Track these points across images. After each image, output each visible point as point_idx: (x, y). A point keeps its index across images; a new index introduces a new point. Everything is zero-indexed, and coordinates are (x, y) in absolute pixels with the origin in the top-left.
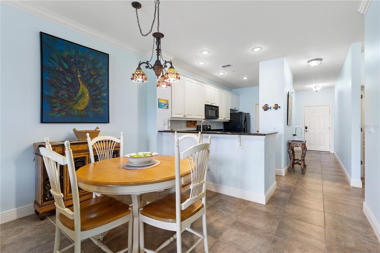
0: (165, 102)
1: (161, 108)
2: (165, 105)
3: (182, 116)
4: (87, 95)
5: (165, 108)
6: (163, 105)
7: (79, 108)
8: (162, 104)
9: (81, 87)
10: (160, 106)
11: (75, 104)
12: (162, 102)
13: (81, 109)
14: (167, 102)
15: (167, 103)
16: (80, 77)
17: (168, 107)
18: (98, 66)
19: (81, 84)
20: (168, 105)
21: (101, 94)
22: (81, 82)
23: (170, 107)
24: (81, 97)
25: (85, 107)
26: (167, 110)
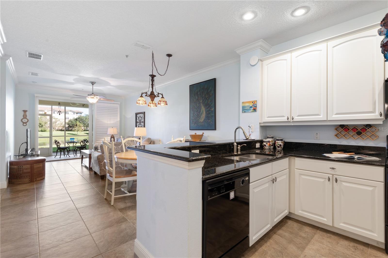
0: (251, 105)
1: (245, 112)
2: (251, 107)
3: (285, 119)
4: (204, 112)
5: (251, 112)
6: (248, 108)
7: (201, 121)
8: (246, 107)
9: (202, 108)
10: (245, 110)
11: (199, 119)
12: (247, 104)
13: (202, 121)
14: (254, 103)
15: (253, 105)
16: (202, 102)
17: (255, 110)
18: (209, 91)
19: (202, 106)
20: (256, 107)
21: (211, 110)
22: (202, 105)
23: (258, 109)
24: (202, 114)
25: (203, 120)
26: (254, 113)
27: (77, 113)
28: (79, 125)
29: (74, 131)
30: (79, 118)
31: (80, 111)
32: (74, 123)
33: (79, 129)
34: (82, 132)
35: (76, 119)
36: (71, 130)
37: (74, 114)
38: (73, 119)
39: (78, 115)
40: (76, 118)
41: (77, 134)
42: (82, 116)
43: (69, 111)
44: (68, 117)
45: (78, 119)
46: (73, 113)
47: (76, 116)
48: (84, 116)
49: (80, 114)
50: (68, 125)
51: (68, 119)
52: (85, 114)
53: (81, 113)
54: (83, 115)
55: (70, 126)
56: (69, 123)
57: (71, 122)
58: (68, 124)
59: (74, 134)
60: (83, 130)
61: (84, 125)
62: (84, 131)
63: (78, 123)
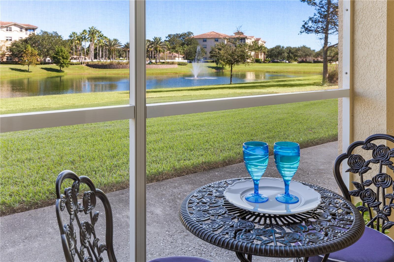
27: (26, 30)
28: (31, 52)
29: (22, 65)
30: (30, 38)
31: (33, 26)
32: (22, 48)
33: (31, 60)
34: (38, 66)
35: (26, 41)
36: (16, 63)
37: (21, 31)
38: (20, 40)
39: (28, 32)
40: (24, 38)
41: (28, 70)
42: (36, 34)
43: (12, 25)
44: (11, 37)
45: (29, 40)
46: (18, 29)
47: (25, 35)
48: (40, 34)
49: (32, 32)
50: (10, 52)
51: (11, 40)
52: (42, 31)
53: (34, 29)
54: (37, 32)
55: (14, 55)
56: (13, 48)
57: (16, 46)
58: (10, 50)
59: (22, 69)
60: (38, 63)
61: (40, 52)
62: (41, 64)
63: (30, 48)
